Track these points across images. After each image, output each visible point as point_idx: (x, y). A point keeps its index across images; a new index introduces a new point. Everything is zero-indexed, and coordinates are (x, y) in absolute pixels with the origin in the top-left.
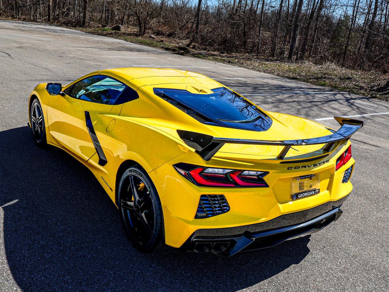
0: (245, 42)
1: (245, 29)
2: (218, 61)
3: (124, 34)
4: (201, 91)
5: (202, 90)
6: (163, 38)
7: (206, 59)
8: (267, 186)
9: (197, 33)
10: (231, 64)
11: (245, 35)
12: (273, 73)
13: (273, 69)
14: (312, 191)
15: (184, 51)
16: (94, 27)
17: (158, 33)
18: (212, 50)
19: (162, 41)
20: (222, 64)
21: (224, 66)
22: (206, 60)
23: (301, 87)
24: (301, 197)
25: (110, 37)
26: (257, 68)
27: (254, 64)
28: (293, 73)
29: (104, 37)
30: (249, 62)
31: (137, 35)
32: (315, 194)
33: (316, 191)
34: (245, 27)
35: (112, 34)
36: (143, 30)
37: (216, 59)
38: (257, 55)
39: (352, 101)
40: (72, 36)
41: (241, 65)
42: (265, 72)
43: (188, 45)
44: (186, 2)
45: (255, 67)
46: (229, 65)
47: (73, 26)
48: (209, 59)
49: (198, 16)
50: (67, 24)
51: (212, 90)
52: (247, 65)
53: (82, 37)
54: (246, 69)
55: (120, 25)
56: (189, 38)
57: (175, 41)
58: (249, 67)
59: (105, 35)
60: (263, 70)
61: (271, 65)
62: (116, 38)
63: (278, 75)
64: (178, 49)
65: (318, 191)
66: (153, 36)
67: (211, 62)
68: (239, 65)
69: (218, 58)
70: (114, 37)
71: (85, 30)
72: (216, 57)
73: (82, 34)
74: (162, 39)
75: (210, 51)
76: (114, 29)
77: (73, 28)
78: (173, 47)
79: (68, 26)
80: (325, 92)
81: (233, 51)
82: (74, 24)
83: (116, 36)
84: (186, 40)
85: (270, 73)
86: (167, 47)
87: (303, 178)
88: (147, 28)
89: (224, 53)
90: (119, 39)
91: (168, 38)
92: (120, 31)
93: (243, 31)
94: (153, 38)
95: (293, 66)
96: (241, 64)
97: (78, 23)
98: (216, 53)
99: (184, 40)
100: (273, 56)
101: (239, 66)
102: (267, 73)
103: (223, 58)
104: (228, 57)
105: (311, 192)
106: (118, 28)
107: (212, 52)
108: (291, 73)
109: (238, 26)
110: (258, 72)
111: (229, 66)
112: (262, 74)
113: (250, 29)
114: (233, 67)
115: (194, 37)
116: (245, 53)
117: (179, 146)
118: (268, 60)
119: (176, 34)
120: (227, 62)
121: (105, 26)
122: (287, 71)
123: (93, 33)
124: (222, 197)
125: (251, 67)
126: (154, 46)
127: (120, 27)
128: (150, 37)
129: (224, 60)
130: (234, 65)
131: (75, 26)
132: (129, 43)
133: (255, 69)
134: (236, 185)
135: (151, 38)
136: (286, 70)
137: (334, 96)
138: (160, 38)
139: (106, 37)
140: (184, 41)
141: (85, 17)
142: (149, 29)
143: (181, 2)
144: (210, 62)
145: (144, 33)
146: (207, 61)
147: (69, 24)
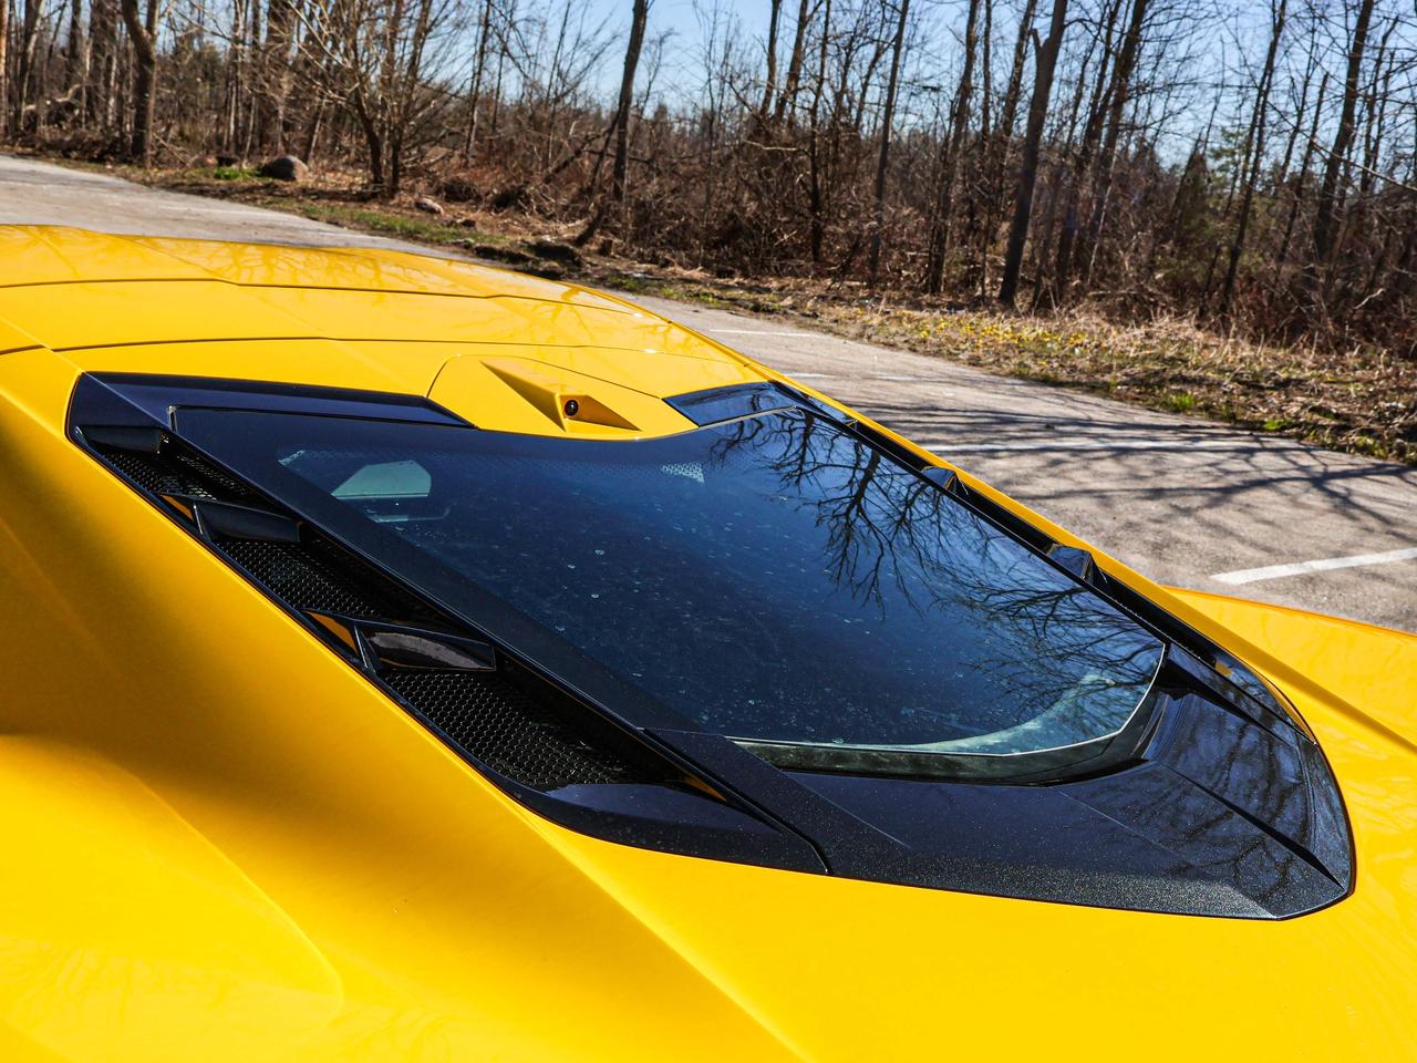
0: (818, 234)
1: (814, 180)
2: (707, 302)
3: (305, 191)
4: (572, 408)
5: (588, 399)
6: (474, 211)
7: (653, 296)
9: (618, 194)
10: (762, 315)
11: (815, 207)
12: (952, 357)
13: (949, 339)
15: (562, 262)
16: (183, 164)
17: (455, 193)
18: (680, 264)
19: (469, 224)
20: (724, 315)
21: (732, 325)
22: (655, 299)
23: (1090, 419)
25: (241, 202)
26: (877, 334)
27: (866, 318)
28: (1036, 356)
29: (216, 202)
30: (841, 311)
31: (362, 198)
34: (815, 170)
35: (251, 190)
36: (387, 176)
37: (698, 295)
38: (869, 287)
39: (1338, 485)
40: (69, 192)
41: (809, 319)
42: (915, 351)
43: (580, 241)
44: (572, 75)
45: (869, 331)
46: (757, 318)
47: (91, 160)
48: (667, 297)
49: (623, 126)
50: (64, 152)
51: (680, 403)
52: (836, 321)
53: (116, 199)
54: (829, 337)
55: (294, 159)
56: (584, 213)
57: (526, 225)
58: (842, 328)
59: (223, 195)
60: (906, 341)
61: (936, 323)
62: (266, 206)
63: (975, 362)
64: (532, 256)
66: (429, 202)
67: (678, 308)
68: (801, 322)
69: (705, 290)
70: (259, 202)
71: (139, 173)
72: (695, 288)
73: (117, 189)
74: (471, 216)
75: (673, 265)
76: (265, 171)
77: (86, 167)
78: (512, 244)
79: (68, 157)
80: (1199, 439)
81: (769, 270)
82: (95, 151)
83: (269, 198)
84: (574, 221)
85: (937, 354)
86: (485, 245)
88: (404, 169)
89: (730, 275)
90: (281, 210)
91: (496, 212)
92: (294, 179)
93: (810, 189)
94: (432, 211)
95: (1031, 329)
96: (809, 316)
98: (696, 273)
99: (567, 222)
100: (935, 290)
101: (801, 326)
102: (926, 354)
103: (730, 294)
104: (750, 290)
106: (283, 170)
107: (679, 269)
108: (1026, 354)
109: (787, 168)
110: (887, 352)
111: (754, 322)
112: (904, 357)
113: (837, 179)
114: (777, 326)
115: (602, 210)
116: (820, 275)
118: (918, 306)
119: (528, 197)
120: (746, 307)
121: (229, 162)
122: (1009, 346)
123: (173, 187)
125: (853, 330)
126: (432, 241)
127: (291, 166)
128: (420, 206)
129: (733, 300)
130: (780, 322)
131: (101, 160)
132: (321, 225)
133: (869, 338)
135: (423, 209)
136: (1003, 345)
137: (1247, 461)
138: (462, 212)
139: (225, 203)
140: (563, 227)
141: (144, 122)
142: (416, 173)
143: (555, 77)
144: (670, 307)
145: (394, 190)
146: (658, 302)
147: (76, 150)
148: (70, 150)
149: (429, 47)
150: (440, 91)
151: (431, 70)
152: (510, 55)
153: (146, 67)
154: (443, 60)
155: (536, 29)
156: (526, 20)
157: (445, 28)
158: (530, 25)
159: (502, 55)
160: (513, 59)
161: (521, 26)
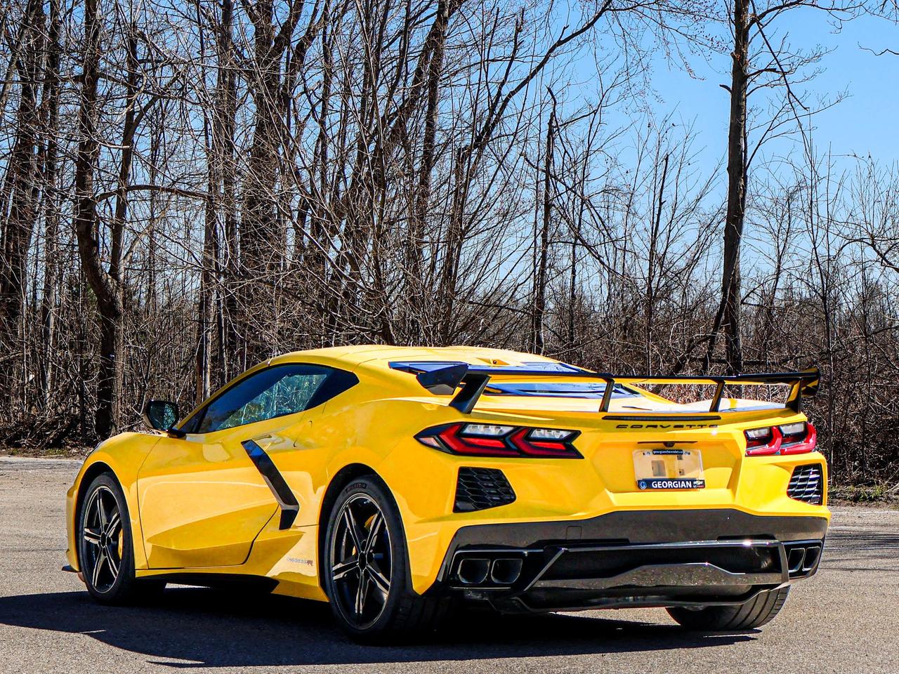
8: (579, 456)
14: (685, 481)
24: (658, 488)
32: (692, 487)
33: (695, 483)
47: (49, 446)
65: (701, 483)
79: (18, 446)
82: (52, 434)
87: (659, 454)
97: (72, 426)
105: (683, 482)
117: (423, 405)
124: (498, 474)
134: (521, 454)
141: (110, 391)
147: (25, 436)
148: (17, 437)
149: (469, 249)
150: (487, 303)
151: (472, 278)
152: (584, 244)
153: (112, 321)
154: (487, 263)
155: (621, 202)
156: (604, 191)
157: (490, 219)
158: (611, 198)
159: (575, 245)
160: (589, 248)
161: (597, 200)
